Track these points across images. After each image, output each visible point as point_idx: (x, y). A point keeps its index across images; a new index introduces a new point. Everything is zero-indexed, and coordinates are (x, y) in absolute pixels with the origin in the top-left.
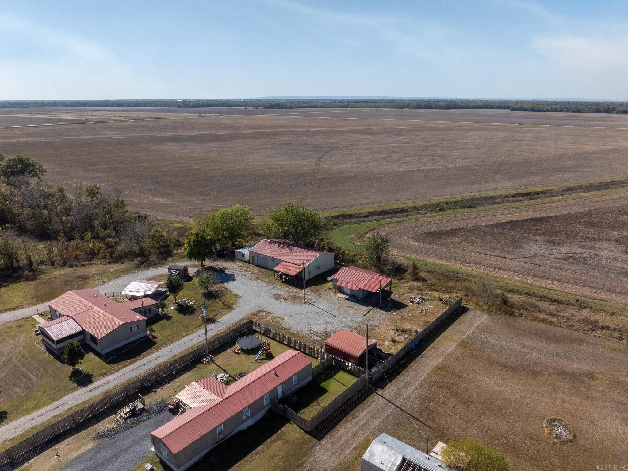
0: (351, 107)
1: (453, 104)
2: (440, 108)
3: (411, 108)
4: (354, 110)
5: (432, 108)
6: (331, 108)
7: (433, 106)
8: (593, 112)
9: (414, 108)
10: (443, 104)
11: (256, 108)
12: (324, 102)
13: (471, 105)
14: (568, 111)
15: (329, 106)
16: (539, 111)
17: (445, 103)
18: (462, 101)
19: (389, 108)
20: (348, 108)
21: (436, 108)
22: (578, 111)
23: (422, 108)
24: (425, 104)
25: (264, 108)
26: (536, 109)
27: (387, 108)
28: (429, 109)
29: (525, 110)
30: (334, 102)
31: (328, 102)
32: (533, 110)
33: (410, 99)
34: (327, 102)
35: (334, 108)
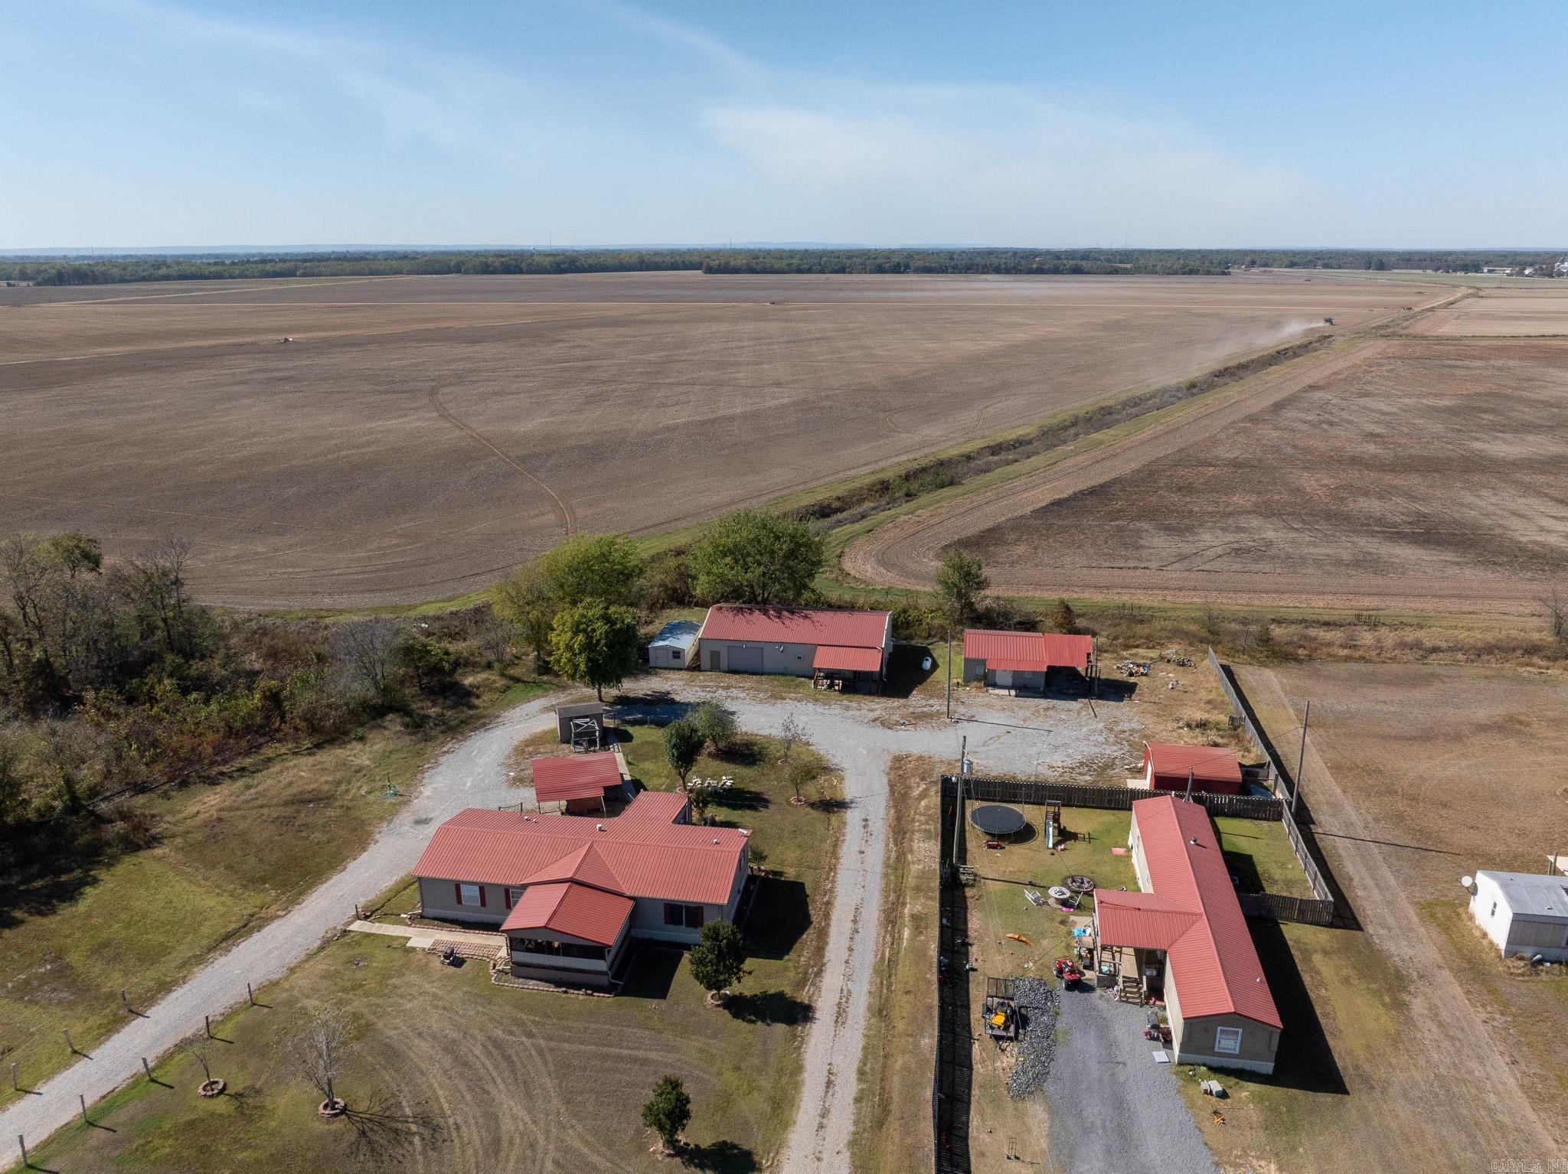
0: (304, 275)
1: (568, 261)
2: (540, 270)
3: (467, 272)
4: (314, 283)
5: (521, 271)
6: (246, 277)
7: (523, 265)
8: (871, 272)
9: (477, 273)
10: (547, 261)
11: (9, 285)
12: (216, 264)
13: (610, 261)
14: (822, 272)
15: (237, 272)
16: (764, 271)
17: (548, 259)
18: (589, 254)
19: (410, 273)
20: (295, 276)
21: (531, 272)
22: (842, 270)
23: (494, 272)
24: (502, 263)
25: (39, 284)
26: (759, 268)
27: (402, 273)
28: (515, 273)
29: (736, 270)
30: (243, 263)
31: (228, 262)
32: (751, 270)
33: (445, 249)
34: (223, 264)
35: (254, 277)
